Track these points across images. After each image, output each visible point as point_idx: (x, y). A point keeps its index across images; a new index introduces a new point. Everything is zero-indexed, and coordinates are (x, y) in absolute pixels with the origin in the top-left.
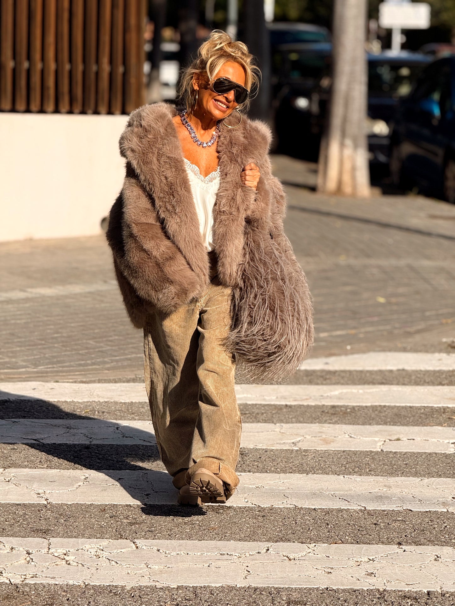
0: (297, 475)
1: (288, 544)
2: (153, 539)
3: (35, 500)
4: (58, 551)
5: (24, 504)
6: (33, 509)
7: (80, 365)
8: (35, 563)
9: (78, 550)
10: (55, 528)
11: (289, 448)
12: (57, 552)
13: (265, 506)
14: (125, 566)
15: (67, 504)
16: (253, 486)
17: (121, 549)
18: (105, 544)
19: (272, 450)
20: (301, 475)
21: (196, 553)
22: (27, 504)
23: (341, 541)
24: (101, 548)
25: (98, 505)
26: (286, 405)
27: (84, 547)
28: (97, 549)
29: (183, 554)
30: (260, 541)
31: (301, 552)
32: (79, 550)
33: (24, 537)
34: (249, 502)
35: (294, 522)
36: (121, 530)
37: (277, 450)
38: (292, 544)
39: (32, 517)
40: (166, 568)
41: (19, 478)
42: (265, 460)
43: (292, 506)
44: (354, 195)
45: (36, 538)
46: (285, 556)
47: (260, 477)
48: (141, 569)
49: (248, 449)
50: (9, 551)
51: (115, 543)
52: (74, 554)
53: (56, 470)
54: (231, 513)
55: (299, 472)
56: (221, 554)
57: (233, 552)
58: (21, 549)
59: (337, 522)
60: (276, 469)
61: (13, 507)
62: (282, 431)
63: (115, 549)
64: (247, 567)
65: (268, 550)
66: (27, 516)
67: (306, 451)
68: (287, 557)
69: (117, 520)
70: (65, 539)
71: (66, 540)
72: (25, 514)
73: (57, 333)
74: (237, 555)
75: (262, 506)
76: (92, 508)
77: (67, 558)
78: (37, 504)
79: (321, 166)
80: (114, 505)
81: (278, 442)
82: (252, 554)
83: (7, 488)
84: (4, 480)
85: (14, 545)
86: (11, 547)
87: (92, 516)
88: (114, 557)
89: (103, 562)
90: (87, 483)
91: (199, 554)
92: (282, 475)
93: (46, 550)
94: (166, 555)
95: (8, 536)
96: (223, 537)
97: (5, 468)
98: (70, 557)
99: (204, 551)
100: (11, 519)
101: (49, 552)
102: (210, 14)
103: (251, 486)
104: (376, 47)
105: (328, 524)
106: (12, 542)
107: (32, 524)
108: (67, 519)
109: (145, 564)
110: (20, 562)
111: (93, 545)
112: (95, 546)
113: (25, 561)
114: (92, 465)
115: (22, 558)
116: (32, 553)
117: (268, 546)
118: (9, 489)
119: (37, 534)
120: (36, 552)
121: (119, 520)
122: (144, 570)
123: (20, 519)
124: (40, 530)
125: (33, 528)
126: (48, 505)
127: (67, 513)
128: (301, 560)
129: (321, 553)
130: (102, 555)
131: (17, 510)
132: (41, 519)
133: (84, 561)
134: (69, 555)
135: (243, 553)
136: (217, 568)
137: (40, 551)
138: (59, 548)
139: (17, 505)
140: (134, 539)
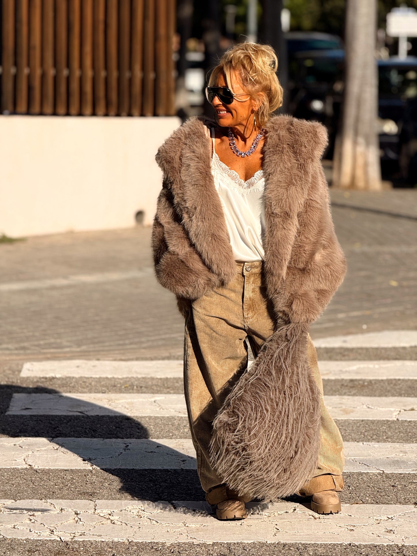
2: (189, 500)
3: (81, 466)
4: (104, 511)
5: (71, 470)
6: (80, 474)
7: (119, 345)
8: (83, 523)
9: (121, 511)
10: (101, 491)
12: (102, 513)
14: (165, 525)
15: (110, 470)
17: (161, 509)
18: (146, 505)
22: (74, 469)
23: (362, 502)
24: (143, 509)
25: (139, 470)
27: (127, 508)
28: (139, 509)
32: (123, 511)
33: (73, 500)
36: (160, 492)
39: (79, 481)
40: (202, 526)
41: (66, 447)
44: (366, 188)
45: (83, 500)
46: (311, 515)
48: (179, 527)
50: (59, 512)
51: (155, 504)
52: (118, 515)
53: (99, 439)
56: (252, 514)
57: (263, 511)
58: (70, 510)
59: (358, 485)
61: (61, 473)
63: (156, 509)
64: (276, 525)
65: (295, 510)
66: (74, 481)
68: (313, 516)
69: (156, 483)
71: (110, 502)
72: (73, 478)
74: (267, 514)
76: (133, 473)
77: (112, 518)
78: (84, 469)
79: (336, 163)
80: (153, 469)
82: (280, 513)
83: (56, 455)
84: (52, 448)
85: (63, 507)
86: (60, 509)
87: (134, 480)
88: (154, 517)
89: (145, 522)
90: (128, 450)
93: (93, 511)
94: (202, 515)
95: (58, 498)
97: (53, 437)
98: (115, 517)
100: (60, 483)
101: (96, 513)
102: (230, 25)
104: (384, 54)
105: (349, 487)
106: (61, 504)
107: (80, 488)
108: (111, 483)
109: (183, 523)
110: (69, 522)
111: (135, 507)
112: (137, 507)
113: (74, 520)
114: (132, 434)
115: (71, 518)
116: (80, 514)
117: (295, 506)
118: (57, 456)
119: (84, 497)
120: (84, 513)
121: (158, 483)
122: (182, 529)
123: (69, 483)
124: (87, 493)
125: (80, 491)
126: (94, 471)
127: (111, 477)
128: (325, 518)
129: (343, 512)
130: (144, 515)
131: (66, 475)
132: (87, 483)
133: (128, 521)
134: (113, 515)
135: (272, 513)
136: (249, 526)
137: (87, 512)
138: (104, 508)
139: (65, 470)
140: (172, 500)
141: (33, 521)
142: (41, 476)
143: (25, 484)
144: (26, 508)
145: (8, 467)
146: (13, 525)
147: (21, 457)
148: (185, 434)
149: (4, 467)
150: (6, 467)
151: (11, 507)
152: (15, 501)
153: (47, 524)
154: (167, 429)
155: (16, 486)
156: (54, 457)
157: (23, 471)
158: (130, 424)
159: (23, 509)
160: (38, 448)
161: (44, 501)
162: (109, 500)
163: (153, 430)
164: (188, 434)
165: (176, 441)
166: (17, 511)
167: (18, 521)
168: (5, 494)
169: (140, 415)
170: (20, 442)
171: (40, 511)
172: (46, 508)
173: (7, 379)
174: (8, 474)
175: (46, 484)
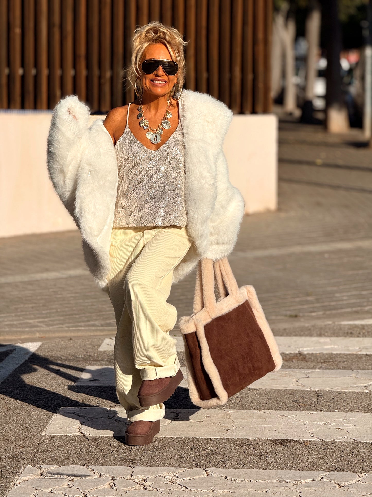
0: (363, 414)
1: (341, 473)
2: (223, 468)
4: (139, 477)
5: (120, 437)
8: (117, 488)
9: (156, 477)
10: (142, 457)
11: (360, 391)
12: (138, 479)
13: (328, 441)
14: (194, 491)
15: (156, 438)
16: (321, 423)
17: (194, 476)
18: (181, 472)
19: (345, 393)
20: (366, 414)
21: (258, 481)
24: (177, 475)
25: (182, 439)
26: (367, 355)
27: (162, 474)
28: (173, 476)
29: (246, 481)
30: (317, 471)
31: (351, 480)
32: (158, 477)
33: (113, 466)
34: (315, 437)
35: (351, 455)
36: (197, 460)
37: (350, 392)
38: (345, 473)
39: (124, 448)
40: (229, 493)
41: (120, 416)
42: (337, 401)
43: (352, 440)
45: (123, 467)
47: (329, 415)
48: (207, 493)
49: (324, 391)
50: (97, 477)
51: (189, 471)
52: (152, 480)
54: (297, 446)
55: (366, 411)
56: (280, 482)
57: (290, 479)
58: (108, 475)
60: (345, 408)
61: (109, 440)
62: (357, 376)
63: (188, 476)
64: (301, 492)
65: (322, 478)
66: (120, 448)
68: (338, 484)
69: (196, 451)
70: (147, 468)
72: (119, 446)
73: (183, 295)
74: (294, 482)
75: (325, 440)
76: (177, 441)
77: (146, 484)
80: (197, 438)
81: (352, 385)
82: (307, 481)
85: (102, 472)
86: (99, 474)
87: (175, 448)
88: (186, 483)
89: (176, 488)
90: (178, 419)
92: (349, 414)
93: (129, 476)
94: (232, 482)
95: (100, 464)
96: (285, 467)
97: (111, 407)
98: (148, 483)
99: (265, 478)
100: (106, 450)
101: (132, 479)
103: (319, 423)
106: (101, 470)
107: (123, 455)
108: (154, 450)
109: (212, 489)
110: (104, 487)
111: (170, 473)
112: (171, 473)
113: (109, 486)
114: (186, 405)
115: (106, 483)
116: (116, 479)
117: (323, 474)
119: (125, 463)
120: (120, 479)
121: (198, 451)
122: (209, 495)
123: (114, 450)
124: (128, 460)
125: (122, 458)
127: (154, 445)
128: (349, 487)
129: (368, 481)
130: (176, 482)
131: (113, 443)
132: (131, 450)
133: (159, 486)
134: (147, 481)
135: (300, 481)
136: (273, 493)
137: (123, 478)
138: (140, 475)
140: (207, 467)
141: (70, 485)
142: (89, 443)
143: (73, 451)
144: (67, 473)
145: (61, 435)
146: (51, 489)
147: (76, 425)
148: (236, 404)
149: (58, 435)
151: (53, 472)
152: (59, 467)
153: (82, 489)
155: (64, 452)
157: (74, 439)
161: (86, 467)
162: (148, 466)
164: (238, 404)
165: (225, 412)
166: (58, 476)
167: (56, 486)
168: (52, 459)
170: (79, 411)
171: (79, 476)
172: (86, 474)
173: (85, 353)
174: (59, 441)
175: (93, 450)
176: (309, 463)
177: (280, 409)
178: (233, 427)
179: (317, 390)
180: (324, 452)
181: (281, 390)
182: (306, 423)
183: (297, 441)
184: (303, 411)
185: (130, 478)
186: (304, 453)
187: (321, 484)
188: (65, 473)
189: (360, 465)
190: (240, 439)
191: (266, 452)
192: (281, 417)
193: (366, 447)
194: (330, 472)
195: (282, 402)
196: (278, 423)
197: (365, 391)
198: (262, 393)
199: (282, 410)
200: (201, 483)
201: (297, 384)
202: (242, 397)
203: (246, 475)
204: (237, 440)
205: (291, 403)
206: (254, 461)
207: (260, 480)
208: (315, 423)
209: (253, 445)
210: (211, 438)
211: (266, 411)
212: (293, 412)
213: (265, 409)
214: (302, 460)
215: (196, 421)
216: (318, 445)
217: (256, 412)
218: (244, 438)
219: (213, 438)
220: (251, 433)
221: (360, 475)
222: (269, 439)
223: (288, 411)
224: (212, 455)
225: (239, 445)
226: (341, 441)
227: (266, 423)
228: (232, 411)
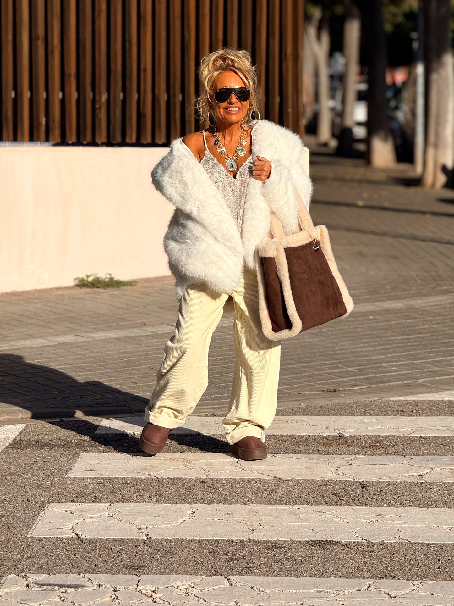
0: (417, 509)
1: (392, 580)
2: (249, 576)
3: (135, 535)
4: (147, 588)
5: (122, 539)
6: (131, 545)
7: (215, 398)
8: (120, 601)
9: (168, 587)
10: (149, 564)
11: (414, 481)
12: (145, 590)
13: (376, 542)
15: (166, 540)
16: (367, 520)
17: (213, 586)
18: (198, 581)
19: (395, 483)
20: (421, 509)
21: (291, 591)
22: (125, 539)
23: (450, 578)
24: (193, 585)
25: (199, 541)
26: (421, 437)
27: (174, 584)
28: (188, 586)
29: (277, 591)
30: (363, 578)
31: (404, 589)
33: (115, 574)
34: (359, 537)
35: (403, 558)
36: (217, 566)
37: (401, 483)
38: (396, 580)
39: (128, 553)
41: (123, 514)
42: (386, 494)
43: (404, 541)
45: (127, 575)
46: (386, 594)
47: (377, 510)
49: (369, 481)
50: (95, 588)
51: (207, 580)
52: (162, 591)
53: (164, 505)
54: (338, 548)
55: (421, 506)
56: (318, 592)
57: (331, 589)
58: (109, 586)
59: (449, 558)
60: (396, 502)
61: (110, 543)
62: (410, 464)
63: (207, 586)
65: (369, 587)
66: (123, 552)
67: (431, 483)
68: (388, 594)
69: (216, 556)
70: (156, 576)
71: (158, 577)
72: (122, 550)
74: (335, 592)
75: (372, 541)
76: (192, 544)
77: (155, 596)
78: (137, 539)
80: (216, 540)
81: (404, 474)
82: (351, 591)
83: (108, 523)
84: (107, 515)
85: (102, 582)
86: (98, 584)
87: (190, 552)
88: (203, 594)
89: (192, 601)
90: (194, 517)
91: (294, 591)
92: (401, 509)
93: (135, 587)
94: (259, 593)
95: (98, 572)
96: (324, 574)
97: (111, 503)
98: (158, 594)
99: (300, 588)
100: (106, 555)
101: (138, 590)
103: (364, 520)
105: (439, 560)
106: (100, 579)
107: (126, 560)
108: (164, 555)
109: (235, 602)
110: (104, 600)
111: (184, 582)
112: (186, 583)
113: (110, 598)
114: (202, 499)
115: (107, 595)
116: (119, 590)
117: (370, 583)
118: (110, 524)
119: (129, 571)
120: (124, 589)
121: (218, 556)
123: (115, 554)
124: (133, 567)
125: (126, 564)
126: (147, 541)
127: (165, 548)
128: (402, 598)
129: (425, 591)
130: (192, 593)
131: (114, 546)
132: (137, 555)
133: (171, 599)
134: (157, 592)
135: (342, 590)
137: (127, 588)
138: (148, 585)
139: (115, 541)
140: (230, 575)
141: (63, 598)
142: (86, 547)
143: (65, 556)
144: (58, 583)
145: (51, 537)
146: (39, 603)
147: (69, 524)
148: (263, 498)
149: (47, 537)
150: (49, 537)
151: (42, 583)
152: (49, 576)
153: (77, 602)
154: (244, 493)
155: (55, 558)
156: (106, 524)
157: (66, 541)
158: (203, 487)
159: (55, 585)
160: (91, 515)
161: (82, 576)
162: (157, 574)
163: (228, 494)
164: (266, 499)
165: (250, 507)
166: (48, 587)
167: (45, 599)
168: (40, 567)
169: (217, 478)
170: (73, 508)
171: (73, 587)
172: (82, 584)
174: (49, 545)
175: (89, 556)
176: (353, 569)
177: (318, 503)
178: (261, 525)
179: (361, 480)
180: (371, 555)
181: (318, 480)
182: (348, 520)
183: (337, 542)
184: (345, 505)
185: (136, 589)
186: (346, 557)
187: (368, 594)
188: (57, 583)
189: (415, 571)
190: (269, 541)
191: (300, 556)
192: (318, 513)
193: (422, 548)
194: (379, 579)
195: (319, 495)
196: (314, 521)
197: (419, 481)
198: (294, 484)
199: (319, 505)
200: (222, 594)
201: (337, 473)
202: (271, 490)
203: (277, 584)
204: (266, 542)
205: (330, 497)
206: (286, 567)
207: (293, 589)
208: (360, 520)
209: (284, 547)
210: (234, 539)
211: (299, 506)
212: (332, 507)
213: (298, 504)
214: (345, 565)
215: (215, 519)
216: (363, 546)
217: (288, 507)
218: (274, 539)
219: (236, 540)
220: (283, 533)
221: (415, 583)
222: (304, 540)
223: (326, 506)
224: (235, 561)
225: (267, 547)
226: (391, 542)
227: (300, 521)
228: (258, 506)
